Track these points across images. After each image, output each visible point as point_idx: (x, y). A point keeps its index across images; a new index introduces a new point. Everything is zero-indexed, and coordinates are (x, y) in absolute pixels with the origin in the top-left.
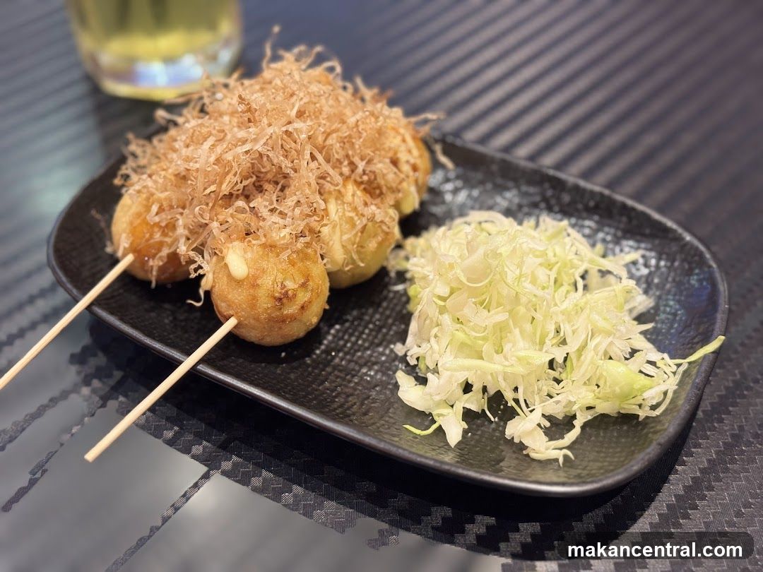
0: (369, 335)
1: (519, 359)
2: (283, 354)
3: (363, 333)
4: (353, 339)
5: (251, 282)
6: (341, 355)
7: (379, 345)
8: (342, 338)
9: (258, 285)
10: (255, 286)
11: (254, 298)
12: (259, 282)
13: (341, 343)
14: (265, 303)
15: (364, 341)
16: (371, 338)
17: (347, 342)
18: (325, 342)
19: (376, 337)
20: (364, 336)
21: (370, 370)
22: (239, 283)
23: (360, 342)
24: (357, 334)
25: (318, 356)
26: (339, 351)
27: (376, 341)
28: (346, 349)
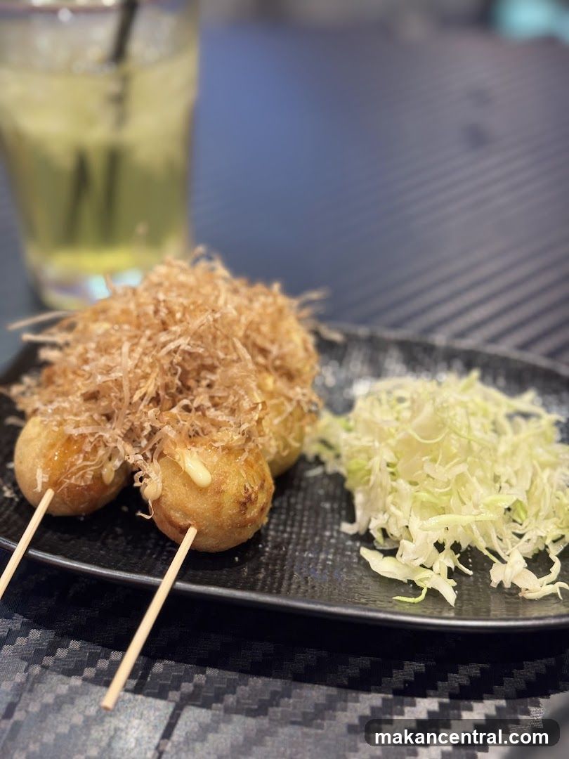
0: (308, 522)
1: (487, 506)
2: (237, 559)
3: (301, 522)
4: (295, 529)
5: (216, 489)
6: (291, 547)
7: (324, 528)
8: (284, 531)
9: (223, 491)
10: (219, 492)
11: (219, 505)
12: (223, 487)
13: (286, 535)
14: (230, 509)
15: (307, 528)
16: (312, 524)
17: (291, 533)
18: (270, 538)
19: (316, 522)
20: (305, 524)
21: (327, 553)
22: (201, 490)
23: (304, 531)
24: (297, 524)
25: (271, 554)
26: (289, 543)
27: (319, 526)
28: (293, 541)
